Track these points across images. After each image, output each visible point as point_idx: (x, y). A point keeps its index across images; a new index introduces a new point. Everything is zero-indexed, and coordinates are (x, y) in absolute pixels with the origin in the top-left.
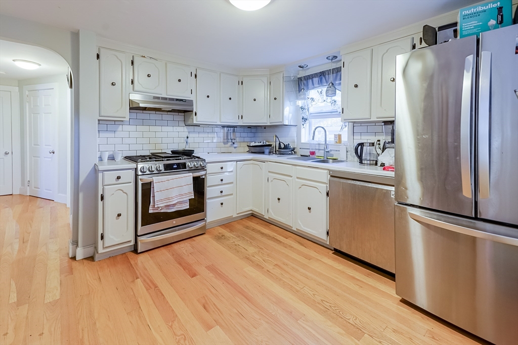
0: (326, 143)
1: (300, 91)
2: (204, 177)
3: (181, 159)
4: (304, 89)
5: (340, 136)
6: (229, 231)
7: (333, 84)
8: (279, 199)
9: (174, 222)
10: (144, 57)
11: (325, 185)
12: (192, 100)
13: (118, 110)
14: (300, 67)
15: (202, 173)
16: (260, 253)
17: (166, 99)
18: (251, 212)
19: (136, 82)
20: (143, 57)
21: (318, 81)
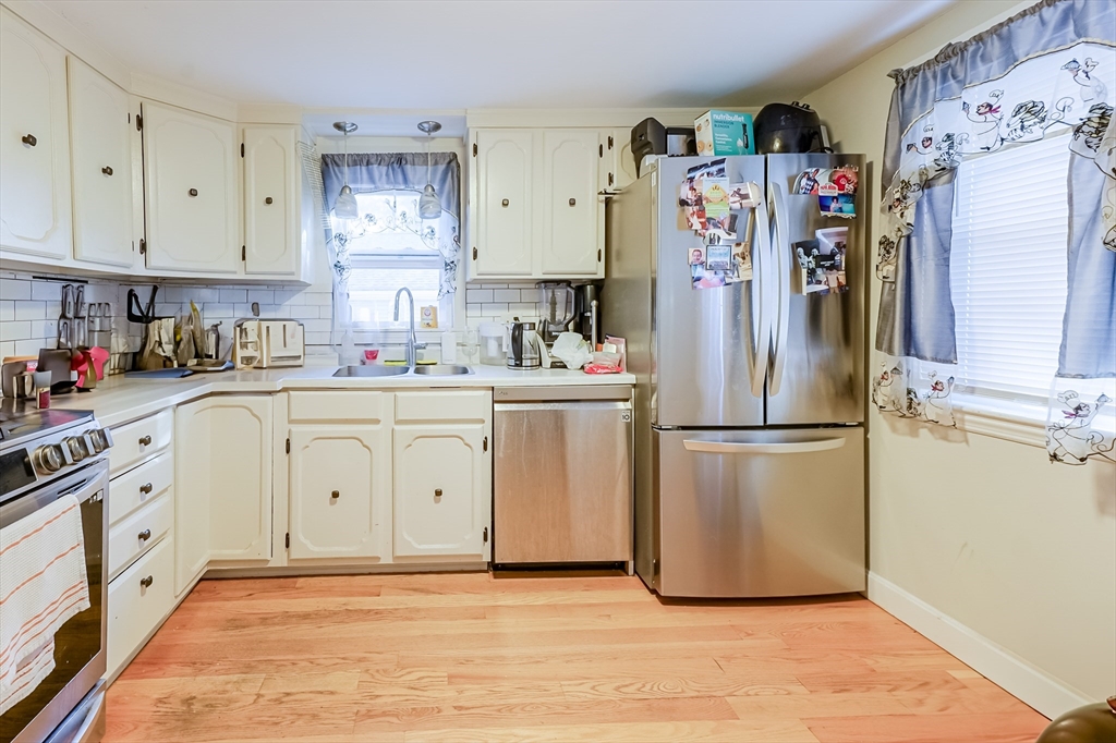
2: (101, 496)
4: (350, 188)
5: (435, 311)
6: (187, 670)
8: (335, 495)
11: (481, 426)
14: (337, 127)
16: (378, 676)
18: (206, 570)
21: (387, 175)
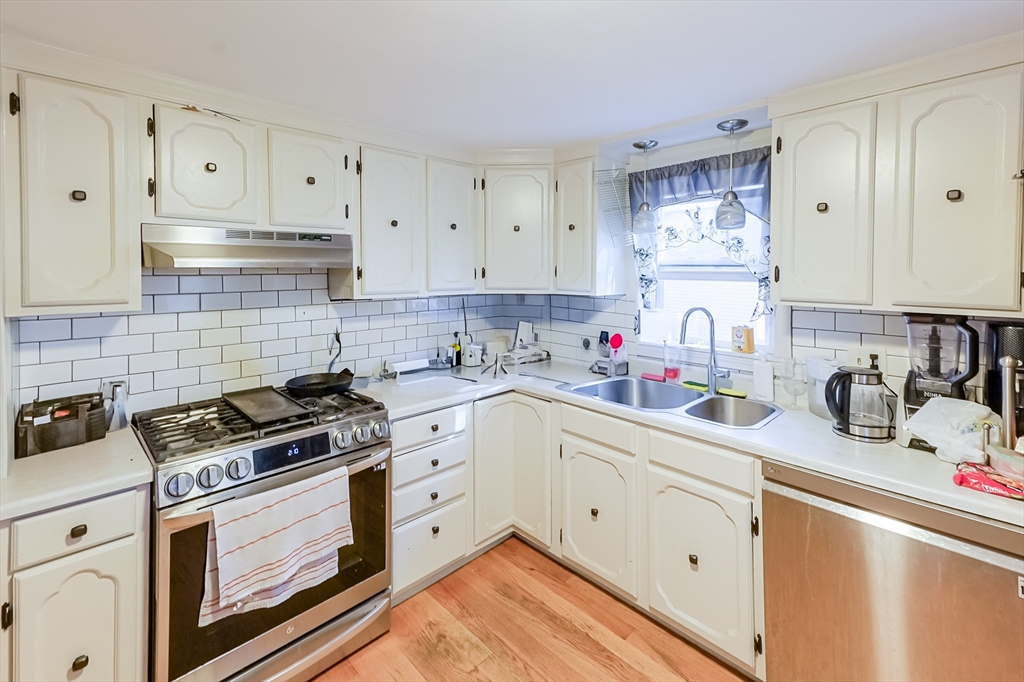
0: (713, 350)
1: (634, 208)
2: (383, 466)
3: (312, 424)
4: (648, 205)
5: (750, 333)
6: (457, 611)
7: (735, 196)
8: (594, 513)
9: (289, 629)
10: (194, 109)
11: (747, 501)
12: (349, 236)
13: (97, 282)
14: (637, 146)
15: (376, 458)
17: (268, 235)
18: (512, 530)
19: (163, 187)
20: (188, 109)
21: (688, 185)
